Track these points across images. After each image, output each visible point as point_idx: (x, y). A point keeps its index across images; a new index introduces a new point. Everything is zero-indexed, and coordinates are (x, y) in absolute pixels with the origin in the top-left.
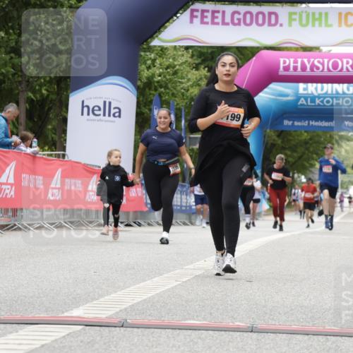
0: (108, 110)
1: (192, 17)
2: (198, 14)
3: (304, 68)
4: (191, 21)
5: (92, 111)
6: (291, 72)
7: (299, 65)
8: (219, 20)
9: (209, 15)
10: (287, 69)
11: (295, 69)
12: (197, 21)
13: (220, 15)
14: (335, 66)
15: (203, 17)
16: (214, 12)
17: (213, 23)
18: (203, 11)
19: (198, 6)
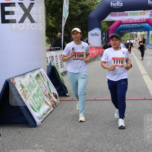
0: (96, 34)
1: (111, 15)
2: (112, 15)
3: (127, 21)
4: (111, 16)
5: (93, 35)
6: (125, 22)
7: (126, 21)
8: (116, 15)
9: (114, 15)
10: (124, 22)
11: (126, 22)
12: (112, 16)
13: (116, 14)
14: (133, 21)
15: (113, 15)
16: (115, 14)
17: (115, 16)
18: (113, 14)
19: (112, 13)
